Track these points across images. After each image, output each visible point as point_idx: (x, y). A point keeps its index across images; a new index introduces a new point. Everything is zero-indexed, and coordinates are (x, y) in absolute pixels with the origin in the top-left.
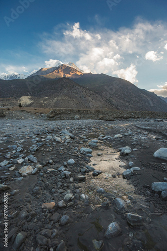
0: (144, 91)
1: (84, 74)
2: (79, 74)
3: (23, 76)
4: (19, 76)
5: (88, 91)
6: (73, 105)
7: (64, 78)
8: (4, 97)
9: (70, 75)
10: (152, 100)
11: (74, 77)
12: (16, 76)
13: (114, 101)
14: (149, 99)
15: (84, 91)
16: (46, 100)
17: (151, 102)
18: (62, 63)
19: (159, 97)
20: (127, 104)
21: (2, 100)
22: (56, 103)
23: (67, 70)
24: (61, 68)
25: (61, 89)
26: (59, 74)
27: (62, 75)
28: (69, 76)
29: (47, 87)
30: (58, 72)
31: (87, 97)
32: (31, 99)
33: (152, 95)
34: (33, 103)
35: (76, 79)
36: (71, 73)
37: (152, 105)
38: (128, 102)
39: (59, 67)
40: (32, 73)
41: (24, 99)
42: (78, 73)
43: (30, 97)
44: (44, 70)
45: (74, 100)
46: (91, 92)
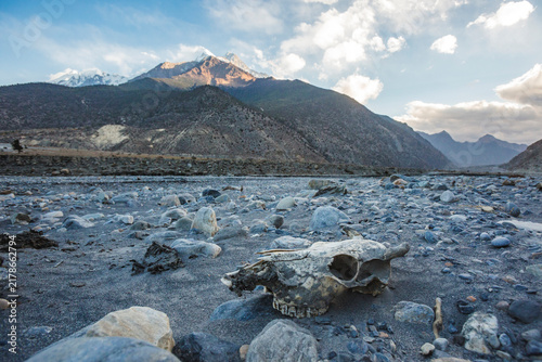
0: (386, 121)
1: (258, 79)
2: (248, 78)
3: (118, 78)
4: (107, 78)
5: (260, 117)
6: (221, 147)
7: (214, 88)
8: (59, 127)
9: (226, 79)
10: (401, 139)
11: (235, 85)
12: (101, 78)
13: (319, 141)
14: (395, 137)
15: (252, 116)
16: (159, 135)
17: (398, 144)
18: (209, 53)
19: (417, 134)
20: (347, 147)
21: (52, 134)
22: (181, 142)
23: (221, 68)
24: (207, 64)
25: (199, 112)
26: (201, 78)
27: (207, 78)
28: (224, 82)
29: (168, 105)
30: (199, 74)
31: (257, 131)
32: (124, 132)
33: (403, 130)
34: (127, 141)
35: (239, 90)
36: (228, 77)
37: (400, 149)
38: (350, 142)
39: (201, 63)
41: (108, 134)
42: (244, 77)
43: (123, 128)
44: (167, 67)
45: (226, 136)
46: (267, 119)
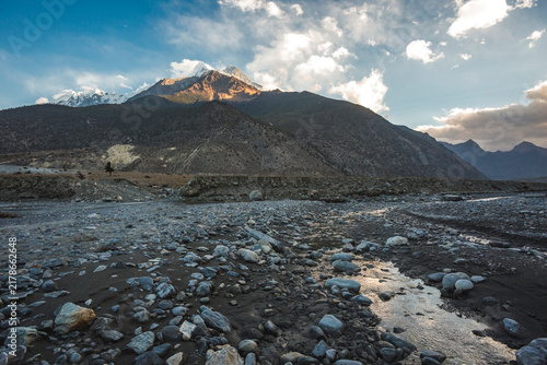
0: (404, 131)
1: (263, 93)
2: (252, 92)
3: (117, 97)
4: (106, 97)
5: (273, 132)
6: (236, 165)
7: (216, 101)
8: (67, 148)
9: (229, 94)
10: (424, 151)
11: (240, 100)
12: (99, 97)
13: (336, 156)
14: (418, 148)
15: (265, 131)
16: (171, 154)
17: (422, 156)
18: (210, 68)
19: (441, 144)
20: (367, 161)
21: (62, 155)
22: (195, 161)
23: (223, 83)
24: (209, 79)
25: (208, 129)
26: (203, 93)
27: (210, 94)
28: (227, 97)
29: (175, 123)
30: (201, 89)
31: (271, 147)
32: (134, 152)
33: (424, 140)
34: (139, 162)
35: (243, 104)
36: (232, 91)
37: (425, 162)
38: (370, 156)
39: (203, 78)
40: (138, 91)
41: (116, 153)
42: (247, 90)
43: (132, 147)
44: (167, 83)
45: (240, 153)
46: (281, 134)
